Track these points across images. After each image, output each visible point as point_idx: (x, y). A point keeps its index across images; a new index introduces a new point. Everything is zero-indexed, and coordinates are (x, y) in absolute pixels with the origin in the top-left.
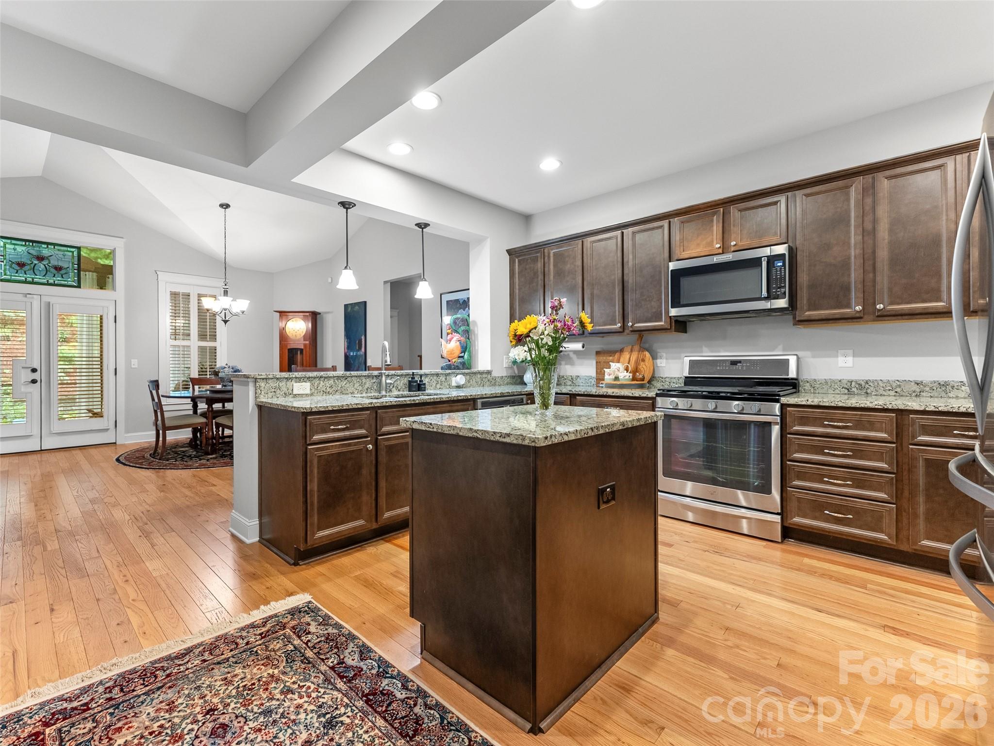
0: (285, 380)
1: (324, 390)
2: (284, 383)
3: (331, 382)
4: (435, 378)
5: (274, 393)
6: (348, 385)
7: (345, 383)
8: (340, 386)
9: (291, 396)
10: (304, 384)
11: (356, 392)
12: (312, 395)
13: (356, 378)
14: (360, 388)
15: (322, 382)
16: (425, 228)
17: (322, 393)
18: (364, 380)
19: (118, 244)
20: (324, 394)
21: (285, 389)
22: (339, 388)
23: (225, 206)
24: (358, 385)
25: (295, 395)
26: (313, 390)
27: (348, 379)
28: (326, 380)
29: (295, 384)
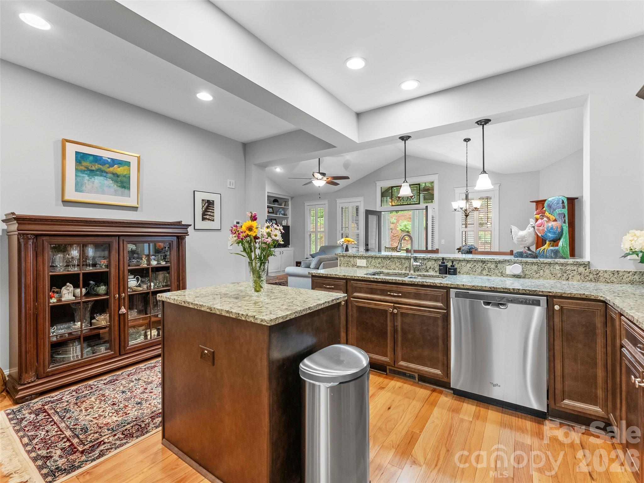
0: (353, 258)
1: (375, 265)
2: (352, 259)
3: (380, 260)
4: (481, 264)
5: (347, 264)
6: (391, 263)
7: (389, 262)
8: (385, 264)
9: (356, 266)
10: (363, 260)
11: (397, 269)
12: (367, 267)
13: (397, 259)
14: (401, 266)
15: (373, 260)
16: (485, 124)
17: (373, 267)
18: (403, 261)
19: (434, 178)
20: (375, 268)
21: (353, 262)
22: (385, 265)
23: (467, 140)
24: (399, 264)
25: (358, 266)
26: (368, 264)
27: (392, 259)
28: (376, 259)
29: (357, 260)
